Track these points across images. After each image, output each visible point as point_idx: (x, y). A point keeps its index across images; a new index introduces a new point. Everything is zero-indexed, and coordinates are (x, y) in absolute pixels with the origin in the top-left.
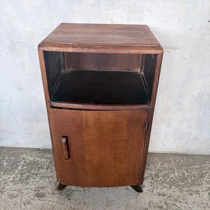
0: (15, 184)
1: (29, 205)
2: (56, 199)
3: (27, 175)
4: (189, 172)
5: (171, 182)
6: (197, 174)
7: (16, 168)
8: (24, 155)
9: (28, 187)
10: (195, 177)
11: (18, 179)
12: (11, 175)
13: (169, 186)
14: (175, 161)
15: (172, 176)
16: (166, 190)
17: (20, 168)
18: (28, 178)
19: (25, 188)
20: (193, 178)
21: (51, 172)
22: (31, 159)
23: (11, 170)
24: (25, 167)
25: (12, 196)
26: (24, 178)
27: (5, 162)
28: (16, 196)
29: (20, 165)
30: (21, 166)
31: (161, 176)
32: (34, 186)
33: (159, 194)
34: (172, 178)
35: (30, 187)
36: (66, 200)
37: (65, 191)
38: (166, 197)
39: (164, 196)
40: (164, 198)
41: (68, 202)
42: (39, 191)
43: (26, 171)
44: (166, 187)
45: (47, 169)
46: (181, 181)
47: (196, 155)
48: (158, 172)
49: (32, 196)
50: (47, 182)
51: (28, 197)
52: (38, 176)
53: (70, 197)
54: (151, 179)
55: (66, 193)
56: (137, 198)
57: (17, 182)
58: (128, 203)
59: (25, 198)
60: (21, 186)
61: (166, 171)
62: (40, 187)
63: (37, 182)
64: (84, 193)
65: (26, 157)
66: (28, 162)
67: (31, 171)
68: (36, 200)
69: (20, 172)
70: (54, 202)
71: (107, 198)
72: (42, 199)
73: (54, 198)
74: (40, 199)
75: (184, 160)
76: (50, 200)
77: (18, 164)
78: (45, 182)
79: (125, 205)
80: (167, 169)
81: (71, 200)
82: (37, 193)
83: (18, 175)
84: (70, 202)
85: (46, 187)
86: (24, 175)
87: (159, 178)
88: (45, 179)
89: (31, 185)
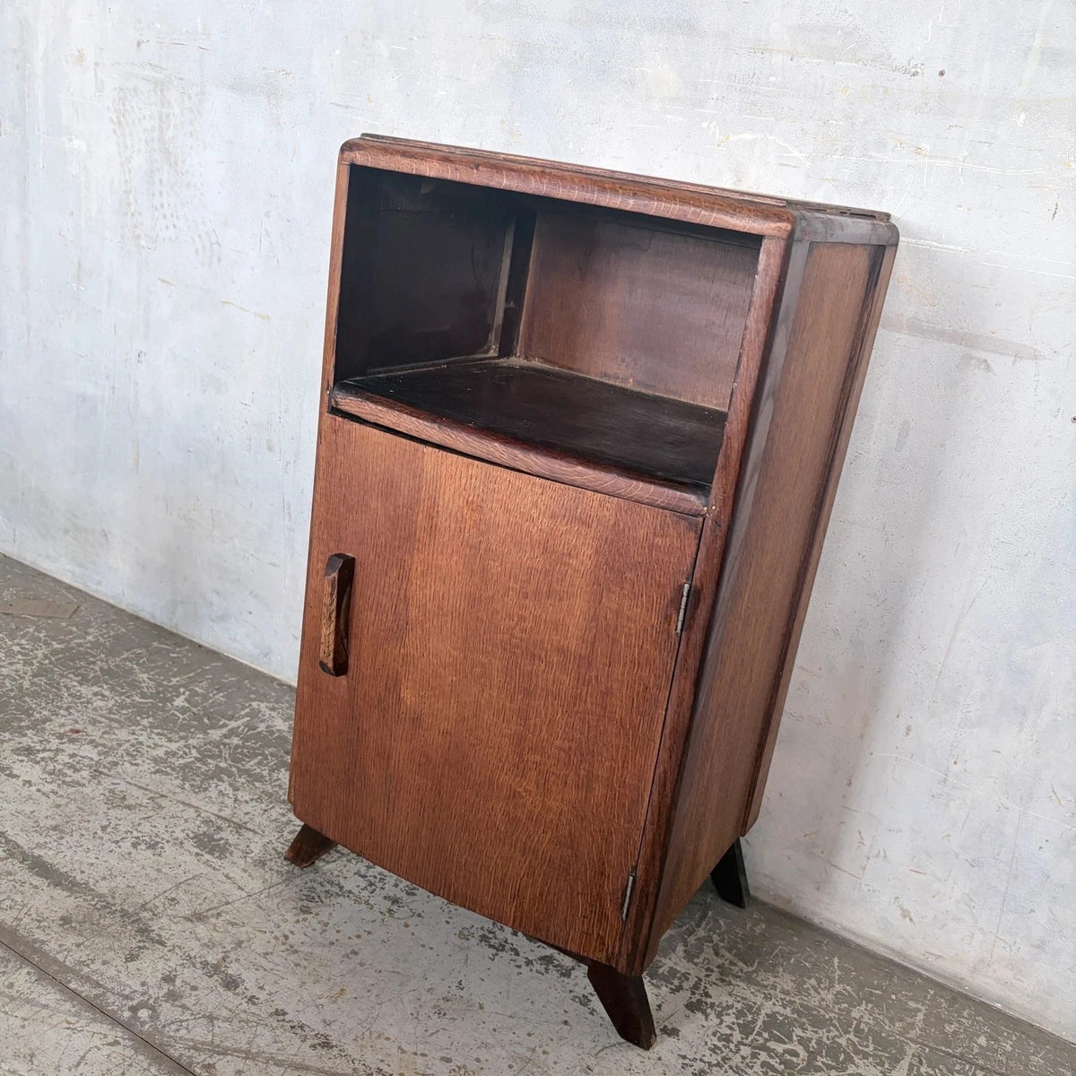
0: (156, 772)
1: (149, 853)
2: (255, 885)
3: (223, 765)
7: (204, 729)
8: (263, 706)
9: (194, 800)
11: (182, 761)
12: (170, 740)
14: (936, 1022)
15: (864, 1068)
17: (215, 735)
18: (218, 774)
19: (181, 797)
23: (183, 728)
24: (235, 741)
25: (117, 800)
26: (204, 768)
27: (182, 697)
28: (129, 807)
29: (225, 725)
30: (224, 730)
32: (215, 809)
35: (201, 804)
36: (290, 905)
37: (312, 876)
41: (289, 916)
42: (220, 828)
43: (226, 753)
48: (795, 1016)
49: (183, 831)
50: (273, 818)
51: (166, 827)
52: (257, 784)
53: (311, 905)
54: (735, 1027)
55: (309, 884)
56: (600, 1055)
57: (169, 770)
58: (539, 1051)
59: (155, 827)
60: (172, 788)
61: (847, 1032)
62: (235, 820)
63: (236, 800)
64: (379, 920)
65: (268, 712)
66: (259, 730)
67: (244, 760)
68: (185, 852)
69: (205, 745)
70: (242, 890)
71: (461, 984)
72: (208, 857)
73: (253, 879)
74: (202, 855)
75: (996, 1040)
76: (231, 875)
77: (221, 723)
78: (264, 816)
79: (522, 1051)
80: (858, 1031)
81: (309, 917)
82: (205, 833)
83: (194, 751)
84: (298, 921)
85: (255, 832)
86: (210, 761)
87: (785, 1043)
88: (273, 807)
89: (207, 799)
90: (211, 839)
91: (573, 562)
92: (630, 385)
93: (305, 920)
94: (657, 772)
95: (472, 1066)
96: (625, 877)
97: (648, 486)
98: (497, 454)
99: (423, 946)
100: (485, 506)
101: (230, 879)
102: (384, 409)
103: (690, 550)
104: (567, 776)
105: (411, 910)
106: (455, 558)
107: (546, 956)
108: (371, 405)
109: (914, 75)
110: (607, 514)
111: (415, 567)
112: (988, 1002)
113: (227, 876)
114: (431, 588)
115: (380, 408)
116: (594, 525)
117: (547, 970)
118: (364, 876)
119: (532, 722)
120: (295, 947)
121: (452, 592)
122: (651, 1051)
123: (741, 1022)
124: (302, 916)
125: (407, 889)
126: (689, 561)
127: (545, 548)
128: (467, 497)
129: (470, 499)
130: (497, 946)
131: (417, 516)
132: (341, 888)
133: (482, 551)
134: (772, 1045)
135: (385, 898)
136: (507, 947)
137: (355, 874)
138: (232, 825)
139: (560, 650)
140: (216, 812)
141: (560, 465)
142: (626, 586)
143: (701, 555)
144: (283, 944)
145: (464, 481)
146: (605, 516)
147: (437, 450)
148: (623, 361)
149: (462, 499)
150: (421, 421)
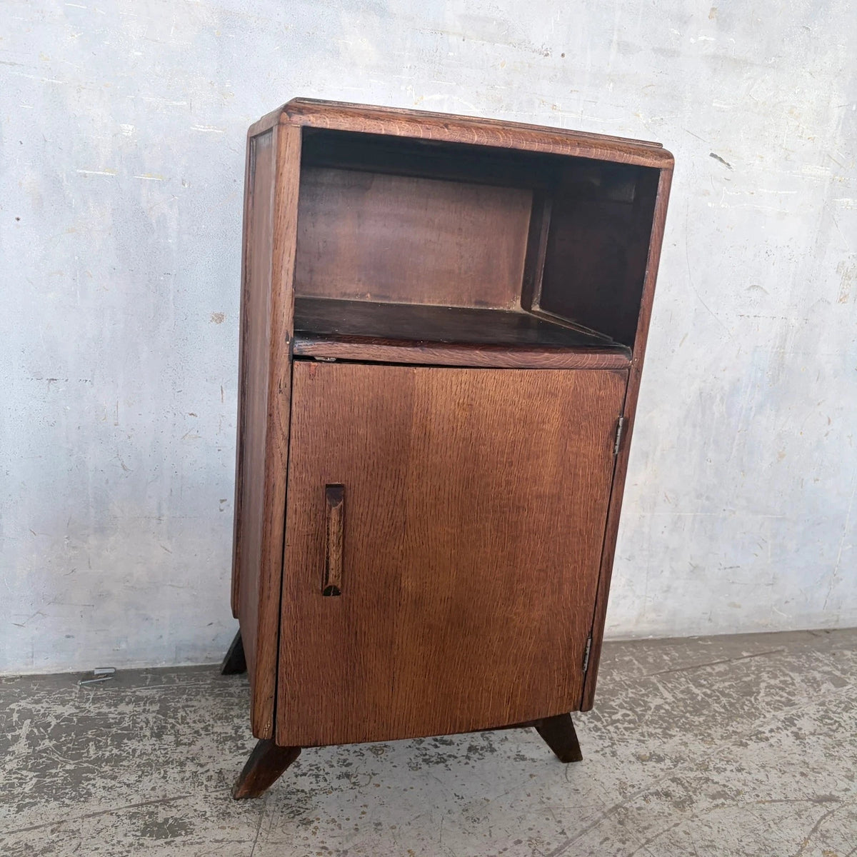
0: (20, 809)
2: (246, 833)
3: (70, 767)
4: (703, 686)
5: (661, 718)
6: (731, 686)
7: (3, 751)
8: (23, 703)
9: (93, 806)
10: (729, 696)
11: (28, 787)
13: (659, 731)
14: (643, 661)
15: (654, 702)
16: (657, 742)
17: (21, 748)
18: (76, 778)
20: (724, 700)
21: (178, 743)
22: (67, 710)
24: (48, 743)
26: (58, 780)
28: (47, 850)
29: (16, 737)
30: (23, 741)
31: (621, 706)
32: (122, 803)
33: (640, 759)
34: (658, 708)
35: (103, 808)
36: (292, 826)
37: (273, 798)
38: (668, 762)
39: (660, 759)
40: (662, 765)
41: (303, 834)
42: (151, 814)
43: (56, 757)
44: (650, 735)
45: (159, 736)
46: (690, 712)
47: (701, 638)
48: (601, 697)
49: (126, 835)
50: (179, 779)
51: (106, 842)
52: (125, 763)
53: (304, 816)
54: (591, 720)
55: (281, 804)
56: (569, 779)
57: (27, 800)
58: (544, 800)
59: (97, 849)
60: (57, 811)
61: (627, 690)
62: (152, 799)
63: (128, 786)
64: (357, 794)
65: (38, 707)
66: (53, 723)
67: (83, 753)
68: (156, 849)
69: (27, 762)
70: (244, 842)
71: (458, 796)
72: (178, 840)
73: (237, 829)
74: (173, 841)
75: (669, 654)
76: (218, 838)
77: (10, 737)
78: (170, 781)
79: (538, 807)
80: (629, 686)
81: (316, 824)
82: (145, 824)
83: (24, 772)
84: (314, 833)
85: (184, 798)
86: (54, 771)
87: (617, 713)
88: (165, 772)
89: (103, 800)
90: (160, 826)
91: (547, 427)
92: (369, 299)
93: (316, 828)
94: (604, 558)
95: (534, 834)
96: (585, 641)
97: (594, 356)
98: (479, 359)
99: (405, 790)
100: (474, 403)
101: (222, 841)
102: (361, 346)
103: (621, 394)
104: (545, 588)
105: (364, 774)
106: (448, 454)
107: (469, 748)
108: (345, 345)
109: (546, 55)
110: (569, 383)
111: (410, 472)
112: (646, 638)
113: (217, 841)
114: (427, 485)
115: (356, 345)
116: (560, 394)
117: (481, 755)
118: (304, 774)
119: (519, 560)
120: (341, 850)
121: (447, 482)
122: (584, 758)
123: (589, 716)
124: (311, 827)
125: (340, 763)
126: (621, 401)
127: (525, 422)
128: (458, 401)
129: (461, 401)
130: (439, 760)
131: (411, 429)
132: (303, 791)
133: (473, 441)
134: (614, 717)
135: (339, 778)
136: (445, 757)
137: (296, 776)
138: (156, 804)
139: (539, 496)
140: (128, 804)
141: (532, 355)
142: (583, 432)
143: (628, 395)
144: (330, 853)
145: (454, 388)
146: (567, 385)
147: (427, 369)
148: (359, 280)
149: (453, 404)
150: (403, 348)
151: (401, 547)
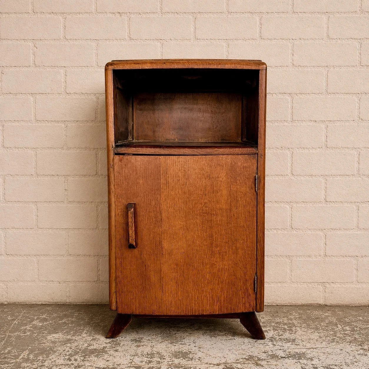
94: (258, 239)
96: (254, 277)
97: (239, 149)
98: (187, 152)
100: (186, 169)
103: (255, 165)
106: (177, 191)
108: (133, 148)
111: (162, 198)
126: (255, 168)
129: (180, 169)
131: (161, 181)
141: (209, 150)
142: (238, 182)
143: (259, 165)
145: (177, 164)
146: (228, 162)
147: (165, 156)
148: (172, 134)
149: (177, 170)
150: (156, 149)
151: (161, 229)
